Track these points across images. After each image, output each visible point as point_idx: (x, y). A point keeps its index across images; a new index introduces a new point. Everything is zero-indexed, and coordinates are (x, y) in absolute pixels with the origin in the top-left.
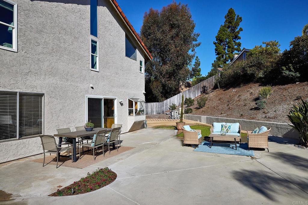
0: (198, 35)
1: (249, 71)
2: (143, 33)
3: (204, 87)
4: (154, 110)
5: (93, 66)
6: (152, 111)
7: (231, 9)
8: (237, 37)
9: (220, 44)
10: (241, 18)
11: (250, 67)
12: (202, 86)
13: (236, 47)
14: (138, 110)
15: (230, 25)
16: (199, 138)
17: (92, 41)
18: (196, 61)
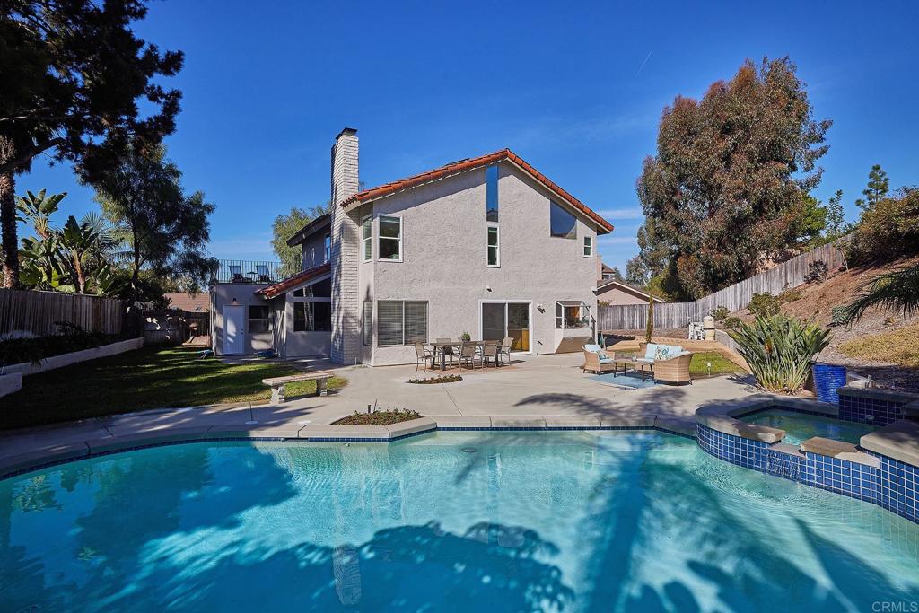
0: (827, 126)
3: (817, 264)
5: (491, 258)
12: (808, 261)
16: (601, 362)
17: (489, 228)
18: (872, 180)
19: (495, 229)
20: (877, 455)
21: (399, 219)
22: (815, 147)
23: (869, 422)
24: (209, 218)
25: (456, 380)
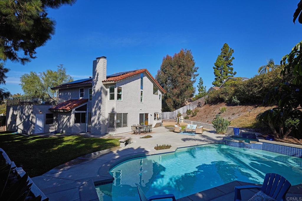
0: (198, 68)
1: (221, 96)
2: (163, 70)
3: (199, 103)
4: (168, 116)
5: (141, 100)
7: (226, 44)
8: (230, 64)
9: (218, 69)
10: (233, 50)
11: (222, 94)
12: (198, 102)
13: (230, 71)
14: (158, 117)
15: (225, 55)
16: (180, 129)
18: (200, 81)
19: (142, 92)
20: (262, 142)
21: (122, 88)
22: (195, 73)
23: (247, 138)
24: (6, 74)
25: (151, 137)
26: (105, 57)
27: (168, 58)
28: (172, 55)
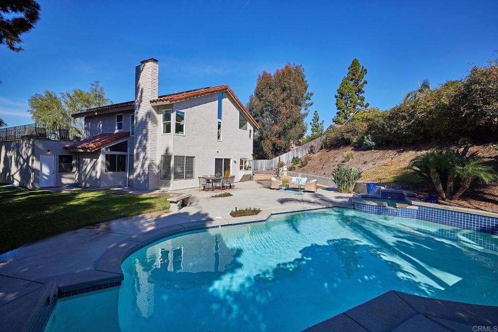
0: (312, 94)
1: (346, 136)
2: (257, 95)
3: (312, 146)
4: (264, 166)
5: (219, 137)
6: (262, 168)
7: (356, 59)
8: (360, 91)
9: (341, 99)
10: (366, 70)
11: (348, 132)
12: (310, 145)
13: (359, 101)
14: (247, 166)
15: (354, 77)
16: (279, 184)
17: (219, 122)
18: (315, 116)
19: (221, 123)
20: (417, 206)
21: (184, 113)
22: (307, 102)
23: (389, 199)
25: (229, 195)
26: (155, 61)
27: (266, 76)
28: (272, 72)
